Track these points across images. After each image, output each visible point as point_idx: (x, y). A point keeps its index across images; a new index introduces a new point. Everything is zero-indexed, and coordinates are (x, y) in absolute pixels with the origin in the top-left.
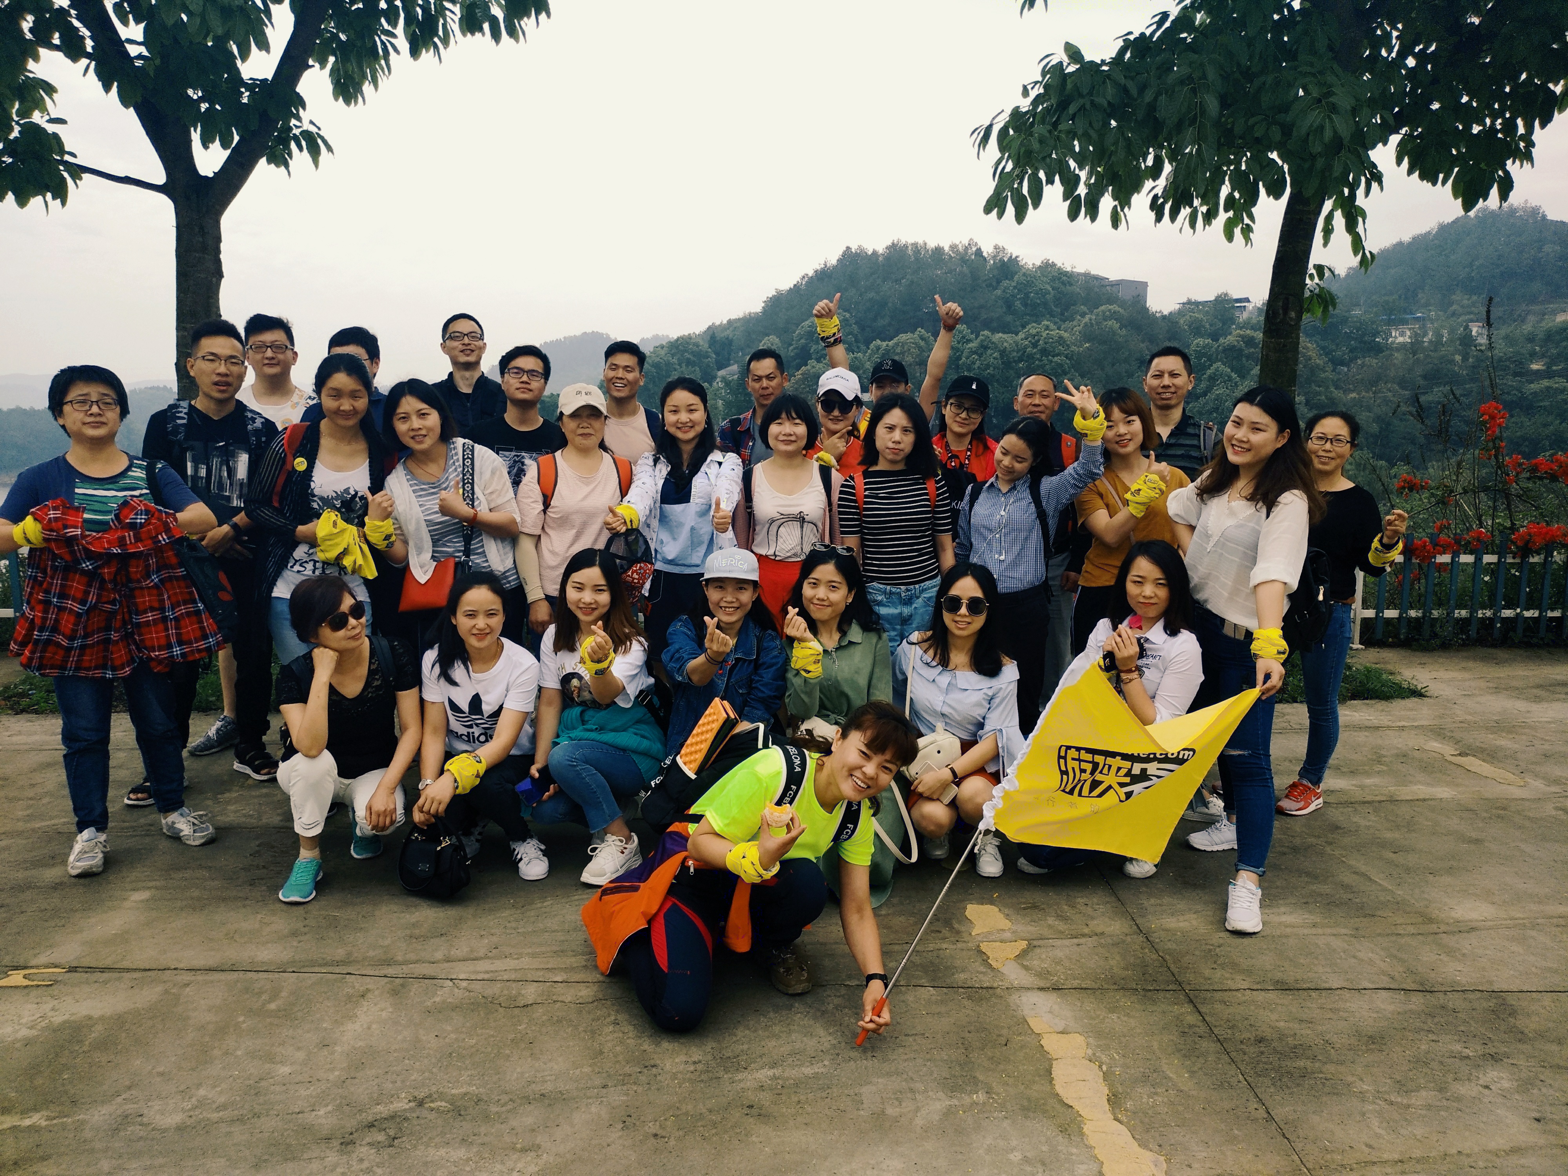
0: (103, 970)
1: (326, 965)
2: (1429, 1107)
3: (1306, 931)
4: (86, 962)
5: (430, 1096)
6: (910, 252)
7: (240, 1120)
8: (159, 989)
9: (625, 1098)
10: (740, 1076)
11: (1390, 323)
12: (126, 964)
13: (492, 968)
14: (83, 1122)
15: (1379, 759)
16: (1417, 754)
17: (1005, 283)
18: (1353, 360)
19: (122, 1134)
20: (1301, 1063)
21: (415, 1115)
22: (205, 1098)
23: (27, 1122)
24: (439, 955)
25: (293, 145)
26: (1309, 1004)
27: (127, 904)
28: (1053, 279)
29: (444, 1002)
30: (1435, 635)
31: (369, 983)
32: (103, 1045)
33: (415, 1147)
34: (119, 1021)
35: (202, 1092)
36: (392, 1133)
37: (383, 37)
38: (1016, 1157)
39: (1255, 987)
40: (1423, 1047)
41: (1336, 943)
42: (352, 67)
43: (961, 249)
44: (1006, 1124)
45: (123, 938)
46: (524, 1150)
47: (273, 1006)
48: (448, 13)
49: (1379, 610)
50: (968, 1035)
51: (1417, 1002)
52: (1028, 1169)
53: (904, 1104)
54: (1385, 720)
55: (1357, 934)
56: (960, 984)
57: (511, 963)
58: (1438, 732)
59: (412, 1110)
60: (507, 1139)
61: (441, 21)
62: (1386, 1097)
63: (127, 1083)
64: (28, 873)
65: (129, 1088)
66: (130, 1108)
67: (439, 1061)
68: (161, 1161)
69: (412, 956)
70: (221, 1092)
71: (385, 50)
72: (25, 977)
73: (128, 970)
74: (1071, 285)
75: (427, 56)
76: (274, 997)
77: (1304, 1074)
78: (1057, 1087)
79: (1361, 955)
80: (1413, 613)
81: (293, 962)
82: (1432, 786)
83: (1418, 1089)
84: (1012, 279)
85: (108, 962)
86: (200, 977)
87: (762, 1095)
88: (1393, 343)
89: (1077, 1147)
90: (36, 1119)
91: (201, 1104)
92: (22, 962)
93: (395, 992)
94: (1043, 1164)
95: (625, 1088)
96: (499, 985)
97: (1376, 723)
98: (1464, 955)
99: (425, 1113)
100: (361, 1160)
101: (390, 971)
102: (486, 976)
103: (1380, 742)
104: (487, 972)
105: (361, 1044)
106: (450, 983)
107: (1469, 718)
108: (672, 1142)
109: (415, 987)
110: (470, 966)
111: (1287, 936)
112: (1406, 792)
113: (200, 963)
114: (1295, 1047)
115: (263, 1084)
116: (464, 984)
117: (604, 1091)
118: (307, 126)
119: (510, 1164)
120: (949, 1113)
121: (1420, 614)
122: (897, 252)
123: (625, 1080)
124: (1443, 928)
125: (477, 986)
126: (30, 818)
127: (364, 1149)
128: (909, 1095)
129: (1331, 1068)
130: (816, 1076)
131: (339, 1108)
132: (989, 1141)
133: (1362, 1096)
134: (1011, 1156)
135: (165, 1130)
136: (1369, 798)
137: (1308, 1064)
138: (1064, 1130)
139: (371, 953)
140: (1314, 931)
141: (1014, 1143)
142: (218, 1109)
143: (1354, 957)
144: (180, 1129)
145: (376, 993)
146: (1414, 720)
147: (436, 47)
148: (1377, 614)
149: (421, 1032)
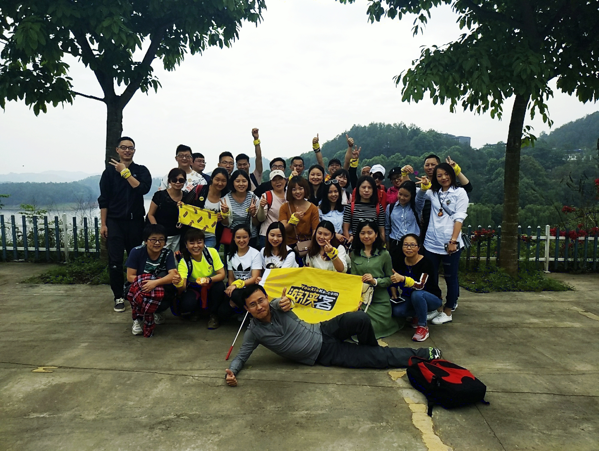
0: (70, 368)
1: (148, 370)
2: (559, 436)
3: (516, 372)
4: (65, 365)
5: (182, 414)
6: (378, 126)
7: (115, 418)
8: (89, 375)
9: (252, 418)
10: (294, 413)
11: (568, 153)
12: (78, 367)
13: (207, 373)
14: (61, 417)
15: (552, 313)
16: (568, 311)
17: (415, 138)
18: (554, 167)
19: (74, 421)
20: (509, 418)
21: (176, 420)
22: (103, 411)
23: (42, 416)
24: (188, 368)
25: (149, 85)
26: (515, 398)
27: (79, 347)
28: (433, 136)
29: (189, 383)
30: (579, 268)
31: (163, 376)
32: (69, 392)
33: (175, 431)
34: (75, 385)
35: (102, 409)
36: (167, 425)
37: (182, 48)
38: (395, 445)
39: (494, 391)
40: (559, 415)
41: (528, 377)
42: (170, 58)
43: (398, 125)
44: (393, 433)
45: (78, 358)
46: (214, 434)
47: (128, 382)
48: (204, 38)
49: (556, 258)
50: (381, 403)
51: (558, 398)
52: (400, 449)
53: (355, 425)
54: (556, 299)
55: (536, 374)
56: (380, 385)
57: (214, 372)
58: (577, 304)
59: (175, 418)
60: (209, 430)
61: (202, 41)
62: (542, 431)
63: (76, 405)
64: (46, 336)
65: (77, 406)
66: (77, 413)
67: (186, 403)
68: (86, 430)
69: (178, 368)
70: (108, 410)
71: (182, 52)
72: (43, 369)
73: (79, 368)
74: (440, 138)
75: (197, 54)
76: (129, 379)
77: (510, 422)
78: (413, 422)
79: (538, 381)
80: (570, 260)
81: (136, 368)
82: (573, 322)
83: (555, 429)
84: (417, 136)
85: (72, 365)
86: (104, 372)
87: (302, 419)
88: (570, 160)
89: (419, 442)
90: (45, 415)
91: (102, 413)
92: (43, 364)
93: (172, 379)
94: (406, 448)
95: (252, 415)
96: (209, 379)
97: (552, 299)
98: (579, 383)
99: (180, 420)
100: (156, 434)
101: (170, 373)
102: (205, 376)
103: (553, 306)
104: (205, 374)
105: (159, 396)
106: (192, 377)
107: (590, 298)
108: (268, 434)
109: (179, 378)
110: (199, 372)
111: (509, 374)
112: (561, 325)
113: (104, 367)
114: (508, 412)
115: (123, 407)
116: (197, 378)
117: (245, 415)
118: (154, 78)
119: (209, 438)
120: (371, 429)
121: (573, 260)
122: (373, 126)
123: (252, 412)
124: (571, 373)
125: (201, 379)
126: (48, 318)
127: (158, 430)
128: (357, 422)
129: (522, 420)
130: (323, 414)
131: (149, 417)
132: (386, 439)
133: (533, 431)
134: (394, 445)
135: (89, 421)
136: (546, 326)
137: (512, 418)
138: (415, 437)
139: (164, 366)
140: (519, 372)
141: (395, 440)
142: (107, 415)
143: (535, 382)
144: (94, 420)
145: (165, 379)
146: (567, 299)
147: (200, 50)
148: (555, 259)
149: (180, 393)
